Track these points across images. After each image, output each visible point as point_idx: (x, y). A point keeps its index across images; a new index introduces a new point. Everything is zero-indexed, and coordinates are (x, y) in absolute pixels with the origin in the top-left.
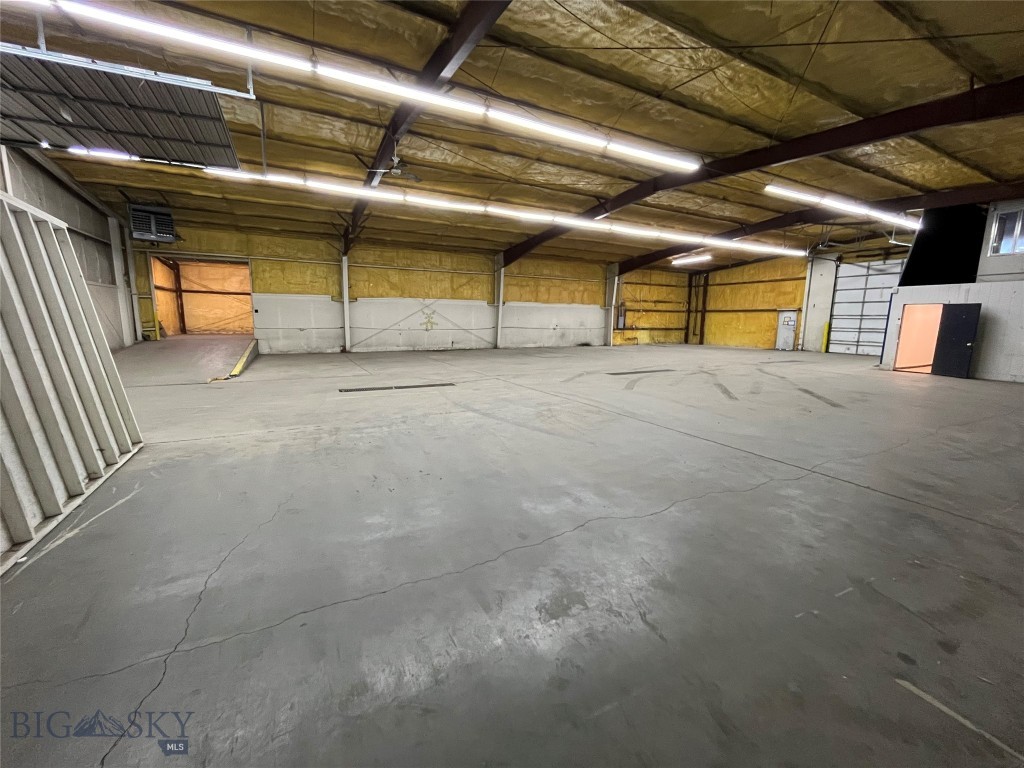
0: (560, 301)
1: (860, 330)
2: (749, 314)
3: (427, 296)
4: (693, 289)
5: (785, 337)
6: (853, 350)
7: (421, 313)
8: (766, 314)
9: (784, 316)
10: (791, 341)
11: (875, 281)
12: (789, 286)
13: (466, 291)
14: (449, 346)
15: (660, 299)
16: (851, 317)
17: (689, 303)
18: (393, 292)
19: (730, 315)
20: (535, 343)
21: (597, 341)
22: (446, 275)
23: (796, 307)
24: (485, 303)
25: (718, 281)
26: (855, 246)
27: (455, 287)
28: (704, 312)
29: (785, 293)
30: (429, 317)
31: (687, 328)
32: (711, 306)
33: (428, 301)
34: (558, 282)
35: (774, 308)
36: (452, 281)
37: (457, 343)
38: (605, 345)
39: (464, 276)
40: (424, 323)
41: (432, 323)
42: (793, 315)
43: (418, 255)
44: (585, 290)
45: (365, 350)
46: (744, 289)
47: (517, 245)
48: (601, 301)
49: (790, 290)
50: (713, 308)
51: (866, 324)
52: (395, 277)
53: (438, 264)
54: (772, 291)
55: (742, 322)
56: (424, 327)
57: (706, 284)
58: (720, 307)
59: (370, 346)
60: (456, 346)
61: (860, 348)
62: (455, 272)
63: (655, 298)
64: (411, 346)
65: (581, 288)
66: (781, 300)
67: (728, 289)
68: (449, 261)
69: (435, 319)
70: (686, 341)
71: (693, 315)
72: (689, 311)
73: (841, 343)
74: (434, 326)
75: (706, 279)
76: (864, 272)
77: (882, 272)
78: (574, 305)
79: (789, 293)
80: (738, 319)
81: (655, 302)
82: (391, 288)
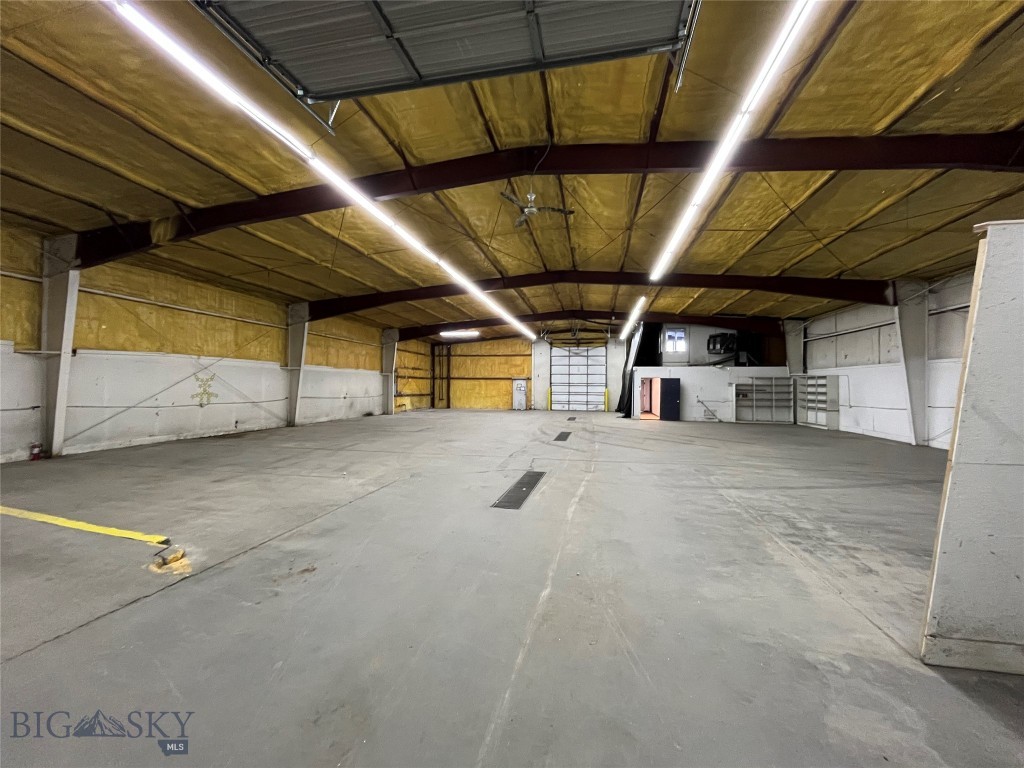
0: (348, 366)
1: (569, 393)
2: (489, 381)
3: (200, 353)
4: (437, 359)
5: (519, 399)
6: (566, 407)
7: (193, 377)
8: (502, 382)
9: (516, 383)
10: (524, 402)
11: (574, 360)
12: (518, 360)
13: (254, 348)
14: (231, 429)
15: (416, 366)
16: (563, 384)
17: (433, 370)
18: (145, 344)
19: (473, 382)
20: (327, 416)
21: (377, 411)
22: (229, 323)
23: (524, 376)
24: (276, 366)
25: (459, 352)
26: (562, 336)
27: (239, 342)
28: (449, 378)
29: (516, 366)
30: (205, 383)
31: (433, 393)
32: (454, 373)
33: (205, 360)
34: (345, 344)
35: (509, 376)
36: (236, 333)
37: (243, 422)
38: (384, 414)
39: (251, 326)
40: (197, 395)
41: (210, 395)
42: (523, 383)
43: (190, 288)
44: (367, 353)
45: (86, 449)
46: (483, 361)
47: (345, 298)
48: (378, 366)
49: (519, 363)
50: (456, 376)
51: (573, 389)
52: (150, 317)
53: (217, 305)
54: (506, 363)
55: (484, 388)
56: (197, 400)
57: (449, 355)
58: (462, 375)
59: (96, 440)
60: (242, 428)
61: (571, 406)
62: (241, 321)
63: (412, 366)
64: (173, 433)
65: (364, 352)
66: (513, 370)
67: (469, 360)
68: (232, 303)
69: (214, 388)
70: (433, 405)
71: (438, 382)
72: (433, 378)
73: (559, 403)
74: (213, 400)
75: (449, 350)
76: (567, 353)
77: (577, 355)
78: (361, 371)
79: (518, 366)
80: (480, 386)
81: (413, 369)
82: (141, 336)
